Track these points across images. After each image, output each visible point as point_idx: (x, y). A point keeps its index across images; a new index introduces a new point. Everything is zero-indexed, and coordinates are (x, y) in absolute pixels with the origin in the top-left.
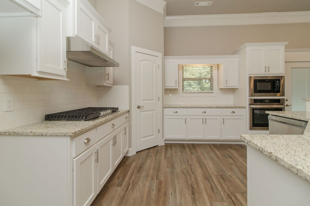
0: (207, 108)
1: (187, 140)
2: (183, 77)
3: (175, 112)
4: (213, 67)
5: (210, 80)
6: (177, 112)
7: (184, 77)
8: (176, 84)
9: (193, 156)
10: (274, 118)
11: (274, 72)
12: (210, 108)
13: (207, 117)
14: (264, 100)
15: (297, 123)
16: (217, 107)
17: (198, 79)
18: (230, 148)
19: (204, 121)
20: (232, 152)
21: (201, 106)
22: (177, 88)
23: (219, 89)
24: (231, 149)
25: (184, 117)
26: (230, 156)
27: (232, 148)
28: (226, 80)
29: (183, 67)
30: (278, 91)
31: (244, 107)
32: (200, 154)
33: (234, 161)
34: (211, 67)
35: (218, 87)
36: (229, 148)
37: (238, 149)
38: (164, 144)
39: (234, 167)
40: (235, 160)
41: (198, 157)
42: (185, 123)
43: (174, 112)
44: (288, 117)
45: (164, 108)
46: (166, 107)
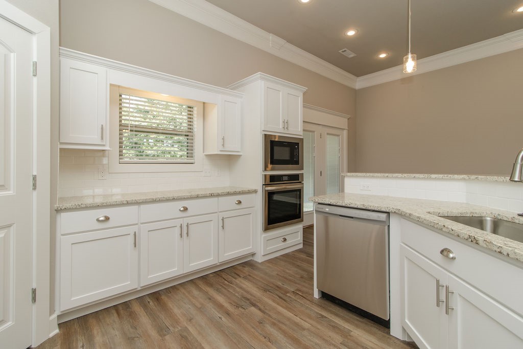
0: (191, 198)
1: (140, 289)
2: (120, 121)
3: (102, 218)
4: (195, 109)
5: (188, 136)
6: (107, 219)
7: (123, 122)
8: (102, 138)
9: (167, 337)
10: (328, 210)
11: (295, 130)
12: (198, 197)
13: (190, 220)
14: (282, 176)
15: (374, 216)
16: (212, 195)
17: (161, 131)
18: (237, 276)
19: (185, 232)
20: (244, 286)
21: (176, 195)
22: (107, 148)
23: (206, 155)
24: (240, 279)
25: (131, 230)
26: (248, 300)
27: (240, 277)
28: (223, 139)
29: (120, 96)
30: (297, 163)
31: (255, 191)
32: (185, 324)
33: (260, 309)
34: (189, 107)
35: (204, 152)
36: (236, 278)
37: (251, 275)
38: (57, 331)
39: (269, 328)
40: (262, 308)
41: (182, 337)
42: (135, 246)
43: (98, 220)
44: (356, 206)
45: (58, 211)
46: (68, 205)
